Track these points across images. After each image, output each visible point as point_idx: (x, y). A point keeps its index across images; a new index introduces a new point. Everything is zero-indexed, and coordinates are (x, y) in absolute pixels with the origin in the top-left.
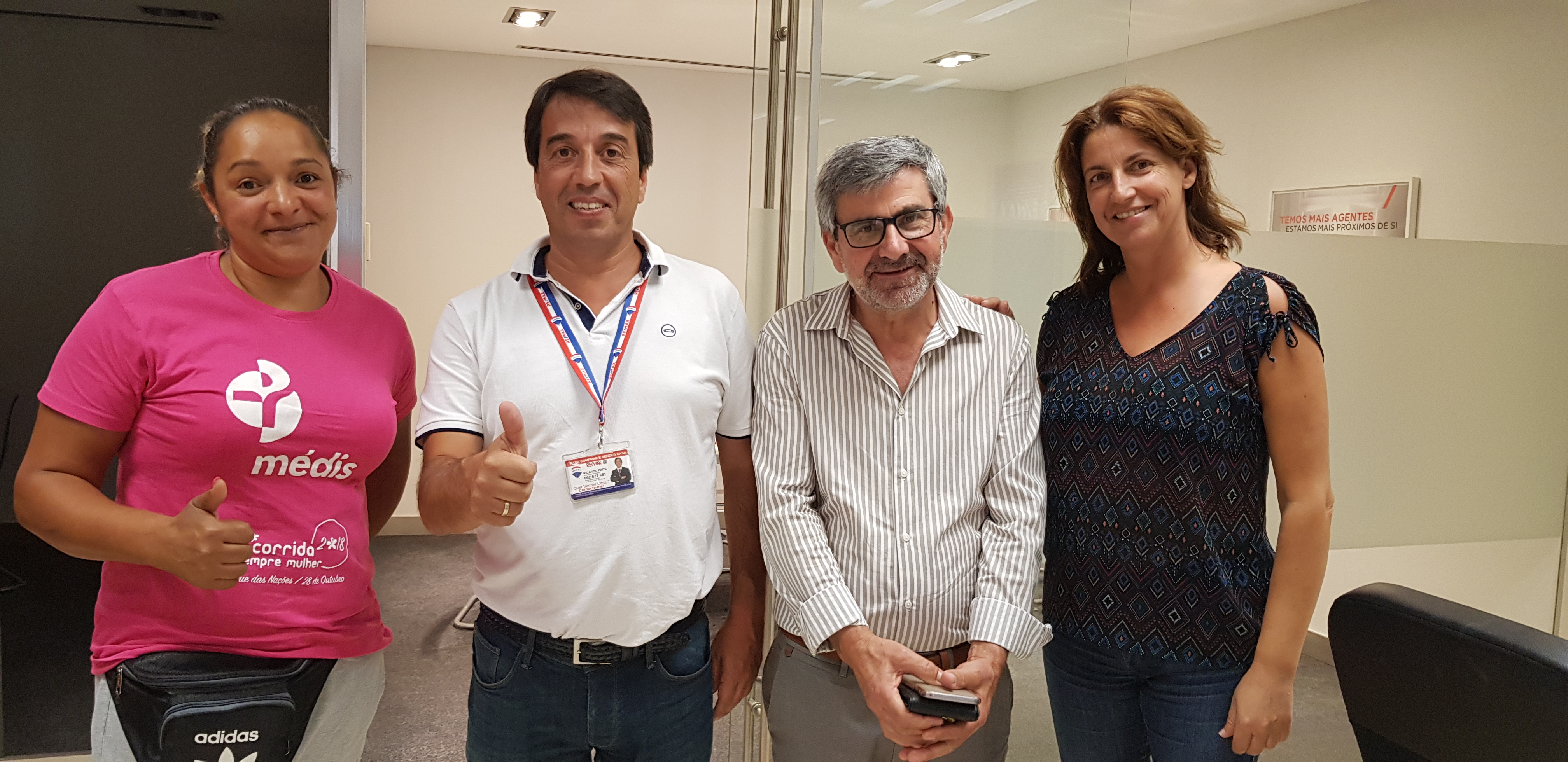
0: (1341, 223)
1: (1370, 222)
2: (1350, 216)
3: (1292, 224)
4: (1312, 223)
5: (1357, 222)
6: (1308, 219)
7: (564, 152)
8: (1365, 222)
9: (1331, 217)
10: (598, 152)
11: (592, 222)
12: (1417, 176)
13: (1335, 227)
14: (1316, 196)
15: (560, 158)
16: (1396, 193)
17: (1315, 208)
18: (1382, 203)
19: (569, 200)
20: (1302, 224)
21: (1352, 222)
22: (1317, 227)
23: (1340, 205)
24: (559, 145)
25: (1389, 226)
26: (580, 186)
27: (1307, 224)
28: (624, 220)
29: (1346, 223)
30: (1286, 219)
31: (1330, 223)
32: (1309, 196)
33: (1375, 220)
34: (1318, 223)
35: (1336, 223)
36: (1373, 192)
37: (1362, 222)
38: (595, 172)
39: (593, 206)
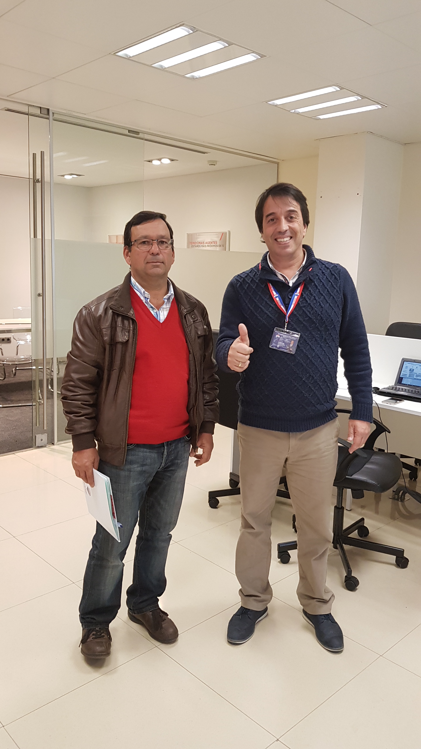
0: (208, 245)
1: (217, 245)
2: (210, 242)
3: (193, 245)
6: (198, 243)
7: (272, 220)
9: (205, 243)
10: (286, 218)
12: (229, 230)
14: (200, 235)
15: (271, 222)
16: (223, 234)
17: (200, 239)
18: (220, 239)
19: (275, 238)
20: (196, 245)
21: (211, 244)
22: (201, 246)
23: (207, 239)
25: (222, 246)
27: (198, 245)
28: (298, 243)
30: (191, 243)
32: (198, 235)
33: (218, 244)
35: (206, 245)
36: (217, 235)
37: (214, 245)
38: (285, 226)
39: (285, 239)
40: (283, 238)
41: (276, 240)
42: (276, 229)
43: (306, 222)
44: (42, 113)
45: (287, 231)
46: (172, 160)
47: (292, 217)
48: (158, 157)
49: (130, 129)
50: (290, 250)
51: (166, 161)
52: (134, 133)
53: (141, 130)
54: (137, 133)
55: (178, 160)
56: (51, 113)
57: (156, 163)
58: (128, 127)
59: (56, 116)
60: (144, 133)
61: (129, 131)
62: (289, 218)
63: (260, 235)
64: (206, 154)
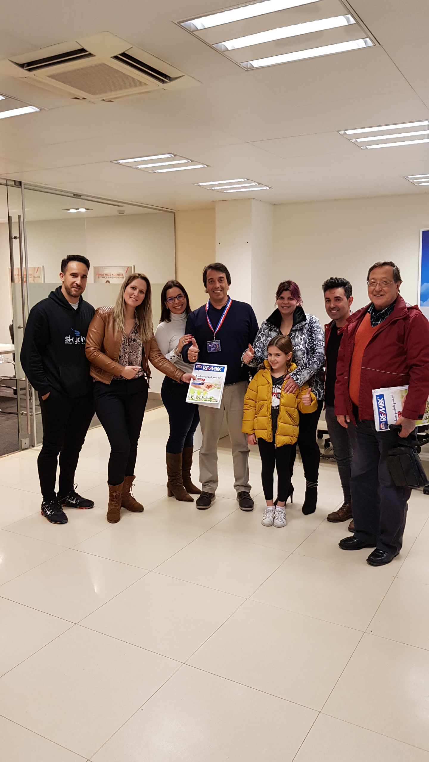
0: (115, 276)
1: (123, 276)
2: (117, 274)
3: (100, 276)
4: (106, 276)
5: (119, 276)
6: (105, 275)
7: (212, 281)
8: (121, 276)
9: (111, 275)
10: (218, 281)
11: (219, 295)
12: (134, 265)
13: (113, 277)
14: (106, 268)
15: (211, 283)
16: (129, 268)
17: (106, 272)
18: (126, 271)
19: (213, 291)
20: (103, 276)
21: (118, 276)
22: (108, 277)
23: (114, 272)
24: (211, 280)
26: (215, 288)
27: (105, 276)
28: (225, 293)
29: (116, 276)
30: (98, 274)
31: (111, 276)
33: (124, 276)
34: (108, 276)
35: (113, 276)
36: (123, 268)
37: (120, 276)
38: (218, 285)
39: (218, 292)
40: (217, 291)
41: (214, 292)
42: (213, 286)
43: (229, 283)
44: (16, 184)
45: (218, 287)
46: (88, 210)
47: (221, 280)
48: (77, 208)
49: (76, 194)
50: (221, 297)
51: (82, 210)
52: (77, 196)
53: (82, 194)
54: (80, 196)
55: (93, 210)
56: (23, 185)
57: (74, 211)
58: (73, 192)
60: (84, 195)
61: (74, 195)
62: (220, 281)
63: (205, 289)
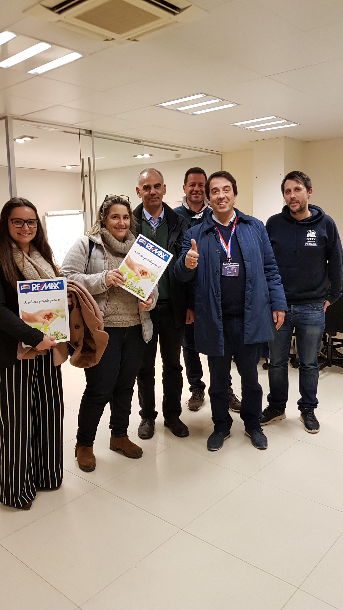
10: (223, 190)
24: (214, 190)
26: (220, 199)
38: (223, 195)
40: (222, 203)
42: (218, 197)
44: (87, 133)
45: (223, 198)
46: (151, 155)
47: (227, 190)
48: (142, 154)
49: (135, 140)
50: (226, 209)
51: (147, 156)
52: (138, 141)
54: (140, 142)
55: (155, 155)
56: (92, 133)
57: (139, 157)
58: (134, 138)
59: (95, 134)
60: (143, 141)
61: (135, 141)
62: (225, 191)
64: (176, 151)
